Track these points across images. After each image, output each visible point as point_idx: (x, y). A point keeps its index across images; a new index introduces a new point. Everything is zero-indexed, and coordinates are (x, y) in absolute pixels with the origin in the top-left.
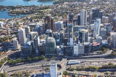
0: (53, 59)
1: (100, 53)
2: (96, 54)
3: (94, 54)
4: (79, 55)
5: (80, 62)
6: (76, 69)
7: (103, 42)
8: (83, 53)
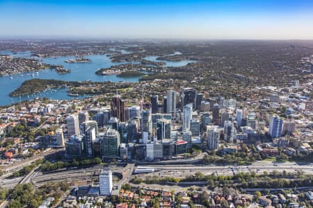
0: (113, 165)
1: (187, 157)
2: (181, 158)
3: (178, 159)
4: (154, 159)
5: (153, 170)
6: (144, 182)
7: (194, 140)
8: (161, 156)
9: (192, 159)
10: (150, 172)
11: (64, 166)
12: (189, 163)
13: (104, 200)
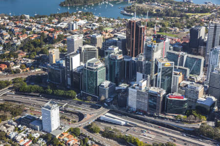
0: (87, 104)
1: (180, 121)
2: (170, 119)
3: (167, 119)
4: (136, 111)
7: (202, 98)
8: (146, 110)
9: (185, 125)
10: (119, 124)
11: (37, 92)
12: (177, 129)
13: (41, 137)
